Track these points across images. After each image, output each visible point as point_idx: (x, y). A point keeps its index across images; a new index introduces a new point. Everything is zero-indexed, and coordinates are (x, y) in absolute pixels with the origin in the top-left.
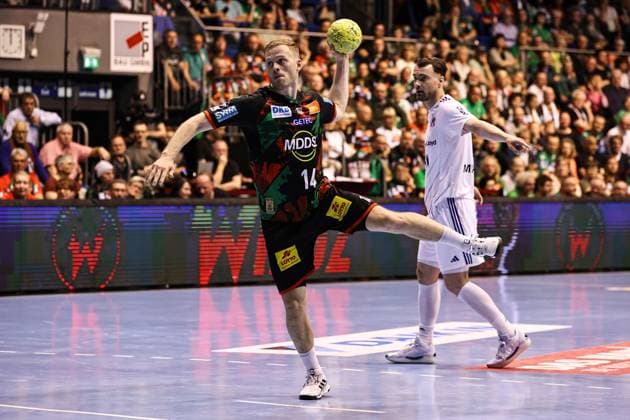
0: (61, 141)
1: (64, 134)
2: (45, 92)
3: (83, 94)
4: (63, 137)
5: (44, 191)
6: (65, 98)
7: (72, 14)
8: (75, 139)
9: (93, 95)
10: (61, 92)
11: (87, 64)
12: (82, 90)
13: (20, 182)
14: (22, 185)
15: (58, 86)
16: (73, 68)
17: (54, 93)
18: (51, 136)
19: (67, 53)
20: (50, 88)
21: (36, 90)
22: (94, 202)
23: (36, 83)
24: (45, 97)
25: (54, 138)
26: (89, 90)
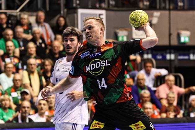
0: (168, 85)
1: (170, 81)
2: (159, 57)
3: (181, 57)
4: (169, 82)
5: (160, 113)
6: (170, 60)
7: (173, 13)
8: (176, 84)
9: (186, 57)
10: (168, 57)
11: (183, 40)
12: (180, 55)
13: (147, 108)
14: (149, 110)
15: (166, 53)
16: (174, 42)
17: (164, 57)
18: (163, 82)
19: (170, 35)
20: (162, 55)
21: (154, 56)
22: (187, 119)
23: (154, 52)
24: (159, 60)
25: (164, 83)
26: (184, 55)
